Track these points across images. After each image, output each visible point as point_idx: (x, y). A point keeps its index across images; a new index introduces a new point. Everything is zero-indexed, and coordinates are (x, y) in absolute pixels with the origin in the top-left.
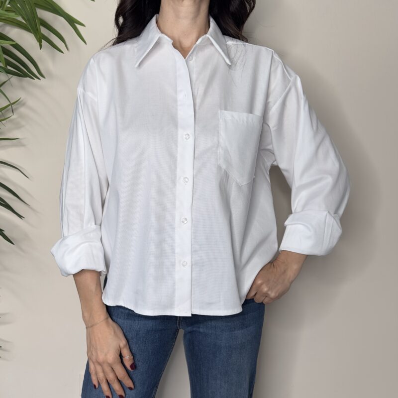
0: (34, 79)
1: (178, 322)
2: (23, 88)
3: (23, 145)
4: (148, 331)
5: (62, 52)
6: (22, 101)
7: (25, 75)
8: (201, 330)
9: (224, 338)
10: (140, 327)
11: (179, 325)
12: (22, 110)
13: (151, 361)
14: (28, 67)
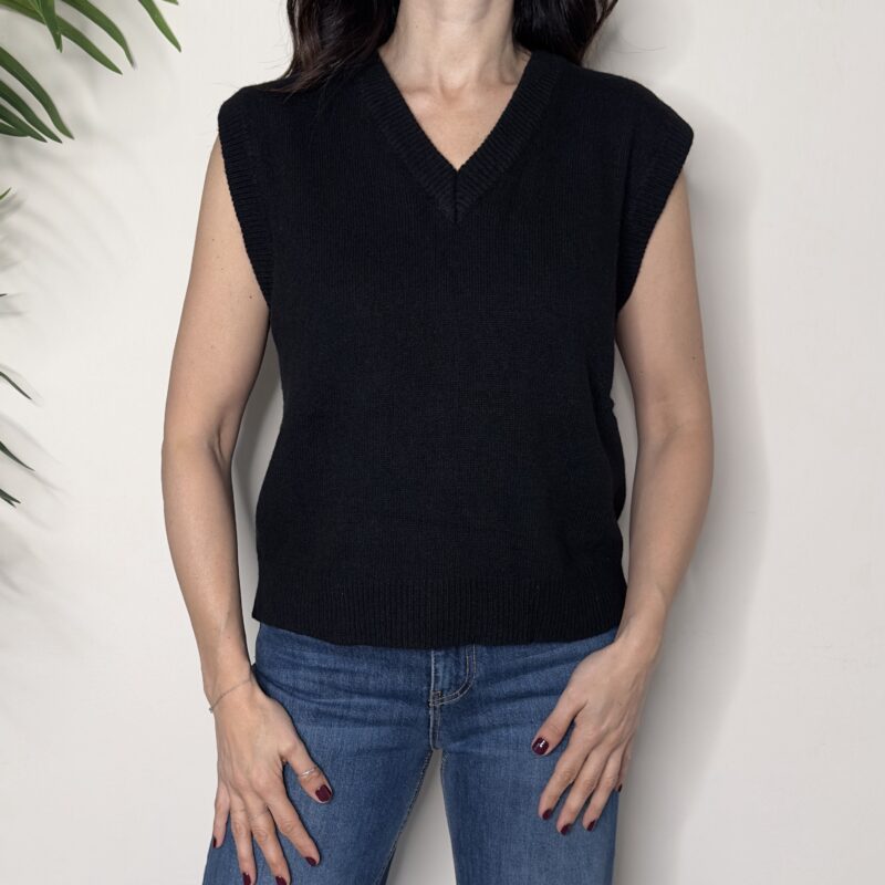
0: (45, 141)
1: (431, 731)
2: (15, 164)
3: (17, 313)
4: (360, 752)
5: (118, 71)
6: (14, 196)
7: (23, 132)
8: (484, 751)
9: (536, 768)
10: (342, 743)
11: (434, 738)
12: (14, 220)
13: (365, 818)
14: (29, 109)
